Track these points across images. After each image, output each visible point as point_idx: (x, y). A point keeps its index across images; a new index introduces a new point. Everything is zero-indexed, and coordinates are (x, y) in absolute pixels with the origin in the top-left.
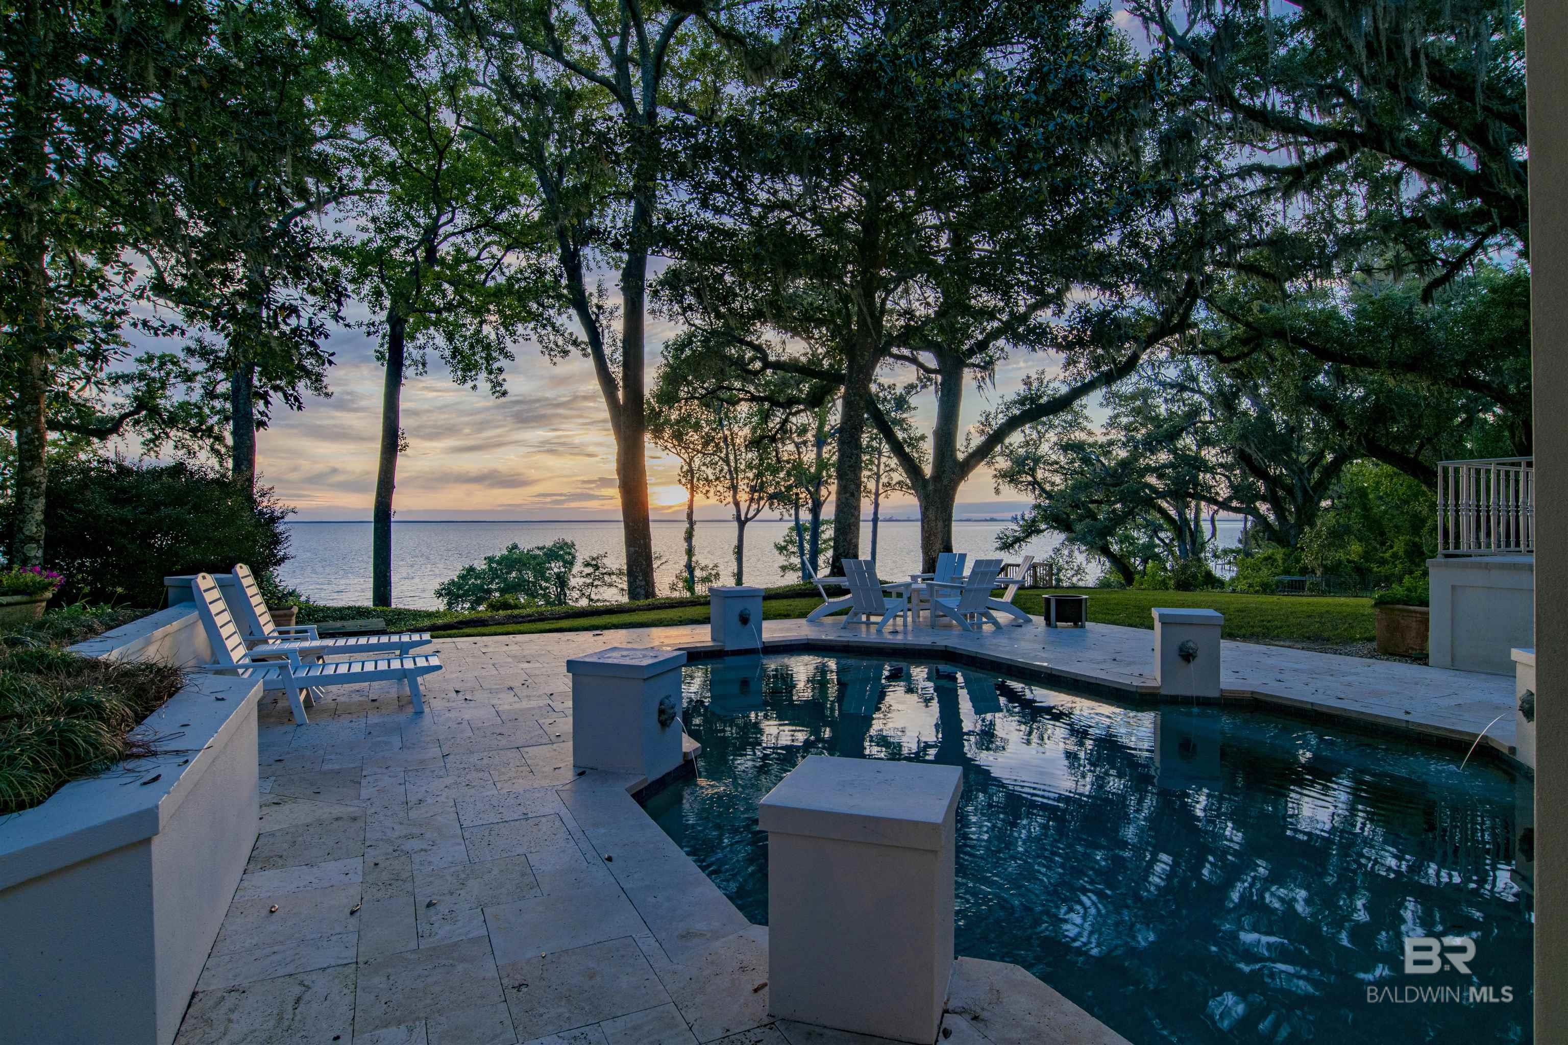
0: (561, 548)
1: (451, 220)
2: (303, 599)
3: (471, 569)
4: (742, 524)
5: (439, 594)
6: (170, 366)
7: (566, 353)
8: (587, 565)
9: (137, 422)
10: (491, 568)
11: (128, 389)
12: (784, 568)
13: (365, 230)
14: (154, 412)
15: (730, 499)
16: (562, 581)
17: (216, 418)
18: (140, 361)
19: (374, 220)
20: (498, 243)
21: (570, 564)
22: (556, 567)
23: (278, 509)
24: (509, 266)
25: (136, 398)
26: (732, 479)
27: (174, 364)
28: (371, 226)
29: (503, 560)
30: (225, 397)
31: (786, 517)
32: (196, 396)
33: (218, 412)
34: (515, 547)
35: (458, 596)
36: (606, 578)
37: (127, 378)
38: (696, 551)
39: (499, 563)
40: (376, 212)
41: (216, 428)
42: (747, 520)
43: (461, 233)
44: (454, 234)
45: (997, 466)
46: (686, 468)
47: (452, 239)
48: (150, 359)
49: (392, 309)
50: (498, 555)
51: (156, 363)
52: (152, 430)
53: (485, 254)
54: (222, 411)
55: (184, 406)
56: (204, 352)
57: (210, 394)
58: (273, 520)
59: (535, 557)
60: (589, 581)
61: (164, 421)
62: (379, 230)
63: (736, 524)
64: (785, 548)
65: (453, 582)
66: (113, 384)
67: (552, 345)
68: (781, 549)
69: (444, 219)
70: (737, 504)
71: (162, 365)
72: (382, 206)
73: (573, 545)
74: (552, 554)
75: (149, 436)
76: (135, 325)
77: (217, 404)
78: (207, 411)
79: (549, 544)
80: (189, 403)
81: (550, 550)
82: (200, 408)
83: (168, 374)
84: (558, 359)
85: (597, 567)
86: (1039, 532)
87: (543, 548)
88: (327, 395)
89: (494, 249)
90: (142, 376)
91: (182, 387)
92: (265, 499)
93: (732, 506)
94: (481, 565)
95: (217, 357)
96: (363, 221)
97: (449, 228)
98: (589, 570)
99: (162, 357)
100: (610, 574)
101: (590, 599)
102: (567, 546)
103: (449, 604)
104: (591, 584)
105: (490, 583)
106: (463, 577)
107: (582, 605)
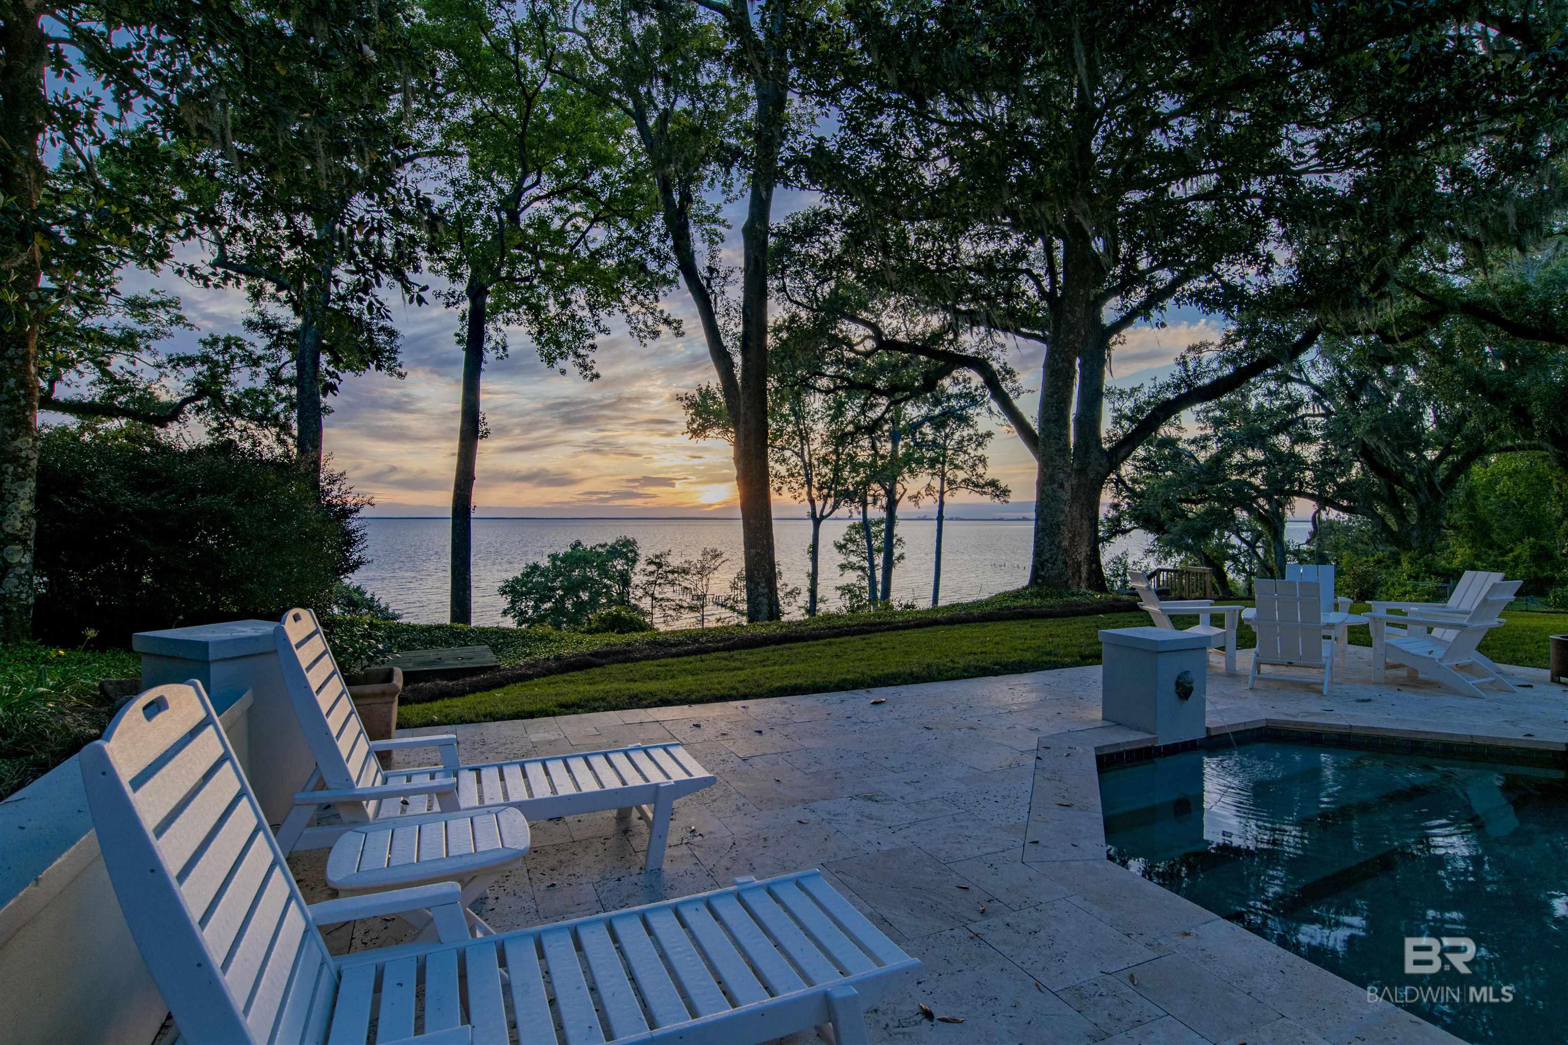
0: (624, 545)
1: (538, 182)
2: (368, 596)
3: (535, 567)
4: (817, 521)
5: (503, 592)
6: (235, 350)
7: (656, 334)
8: (651, 562)
9: (200, 410)
10: (554, 564)
11: (190, 373)
12: (843, 567)
13: (443, 193)
14: (217, 398)
15: (804, 496)
16: (625, 580)
17: (282, 406)
18: (205, 343)
19: (453, 182)
20: (584, 215)
21: (632, 561)
22: (619, 565)
23: (351, 500)
24: (594, 240)
25: (198, 382)
26: (807, 475)
27: (239, 346)
28: (450, 189)
29: (566, 558)
30: (290, 382)
31: (855, 515)
32: (260, 383)
33: (283, 400)
34: (579, 543)
35: (523, 594)
36: (670, 576)
37: (189, 361)
39: (562, 560)
40: (456, 174)
41: (282, 416)
42: (823, 517)
43: (547, 196)
44: (538, 198)
47: (537, 204)
48: (215, 341)
49: (472, 279)
50: (562, 552)
51: (221, 346)
52: (217, 418)
53: (568, 227)
54: (289, 398)
55: (248, 393)
56: (267, 326)
57: (276, 378)
58: (346, 513)
59: (599, 555)
60: (652, 579)
61: (227, 408)
62: (459, 196)
63: (811, 523)
64: (844, 546)
65: (516, 580)
66: (174, 367)
67: (641, 326)
68: (840, 547)
69: (528, 182)
70: (812, 501)
71: (227, 347)
72: (462, 167)
73: (635, 542)
74: (615, 552)
75: (215, 424)
76: (180, 272)
77: (283, 390)
78: (272, 398)
79: (611, 541)
80: (255, 391)
81: (612, 547)
82: (265, 395)
83: (232, 358)
84: (647, 341)
85: (660, 565)
86: (1125, 532)
87: (606, 545)
88: (400, 375)
89: (579, 221)
90: (205, 359)
91: (247, 371)
92: (336, 487)
93: (807, 503)
94: (545, 562)
95: (281, 332)
96: (442, 184)
97: (535, 192)
98: (652, 568)
99: (228, 339)
100: (673, 572)
101: (654, 598)
102: (629, 544)
103: (513, 602)
104: (654, 583)
105: (553, 581)
106: (526, 575)
107: (645, 604)
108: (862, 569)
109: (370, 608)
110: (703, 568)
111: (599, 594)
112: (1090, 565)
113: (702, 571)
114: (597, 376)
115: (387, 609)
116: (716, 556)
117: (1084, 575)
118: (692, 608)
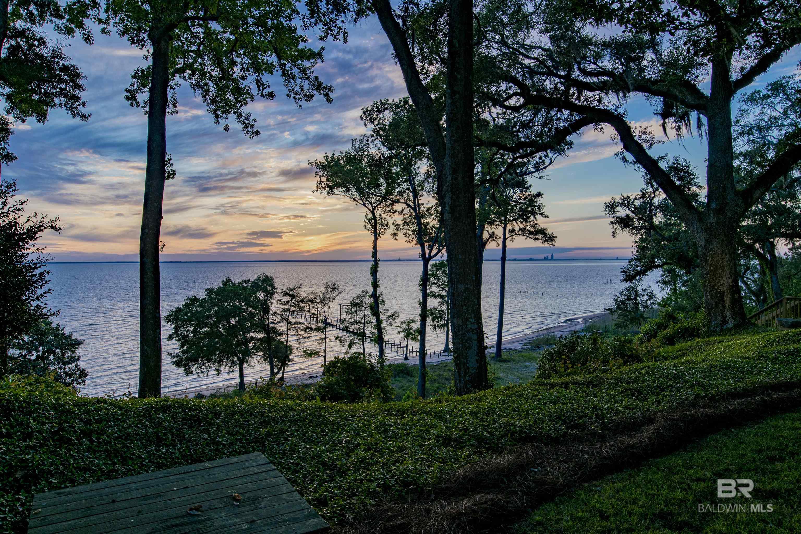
0: (264, 281)
3: (194, 300)
4: (426, 261)
7: (310, 97)
8: (286, 294)
10: (210, 297)
16: (266, 310)
21: (270, 294)
29: (219, 292)
34: (229, 280)
35: (184, 321)
38: (380, 283)
39: (217, 294)
42: (431, 257)
45: (618, 214)
46: (370, 216)
50: (216, 287)
59: (245, 288)
60: (287, 307)
65: (179, 310)
67: (297, 89)
73: (272, 279)
74: (257, 286)
79: (253, 278)
81: (255, 282)
84: (303, 103)
85: (293, 297)
87: (249, 281)
94: (202, 295)
98: (287, 298)
100: (302, 301)
101: (289, 322)
102: (268, 280)
103: (176, 329)
104: (288, 310)
105: (209, 310)
106: (186, 306)
107: (282, 327)
108: (441, 297)
109: (56, 336)
110: (325, 298)
111: (245, 320)
112: (733, 296)
113: (324, 301)
114: (257, 133)
115: (70, 336)
116: (335, 289)
117: (728, 304)
118: (318, 329)
